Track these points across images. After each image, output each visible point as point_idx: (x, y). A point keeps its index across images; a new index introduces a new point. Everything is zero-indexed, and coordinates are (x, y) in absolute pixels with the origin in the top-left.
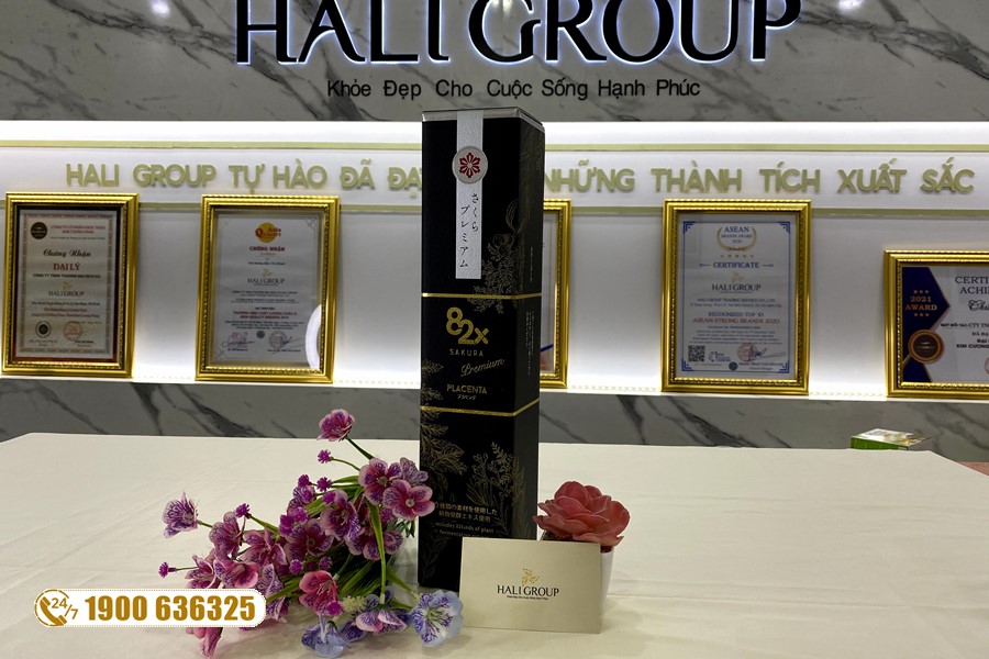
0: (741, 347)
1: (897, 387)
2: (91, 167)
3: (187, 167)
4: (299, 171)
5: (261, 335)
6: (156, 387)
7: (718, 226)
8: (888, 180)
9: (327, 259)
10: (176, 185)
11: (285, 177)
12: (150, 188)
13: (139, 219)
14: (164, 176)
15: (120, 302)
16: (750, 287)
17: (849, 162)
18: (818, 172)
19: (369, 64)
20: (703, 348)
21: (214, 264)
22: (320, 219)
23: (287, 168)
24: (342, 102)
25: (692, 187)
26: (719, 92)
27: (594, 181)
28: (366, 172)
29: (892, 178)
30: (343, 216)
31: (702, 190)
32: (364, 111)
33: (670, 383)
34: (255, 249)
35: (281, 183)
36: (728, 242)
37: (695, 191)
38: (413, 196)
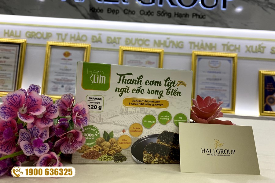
1: (262, 112)
2: (12, 31)
3: (43, 33)
4: (79, 36)
5: (63, 86)
7: (209, 60)
10: (39, 38)
11: (74, 38)
12: (30, 39)
13: (26, 48)
14: (35, 35)
15: (18, 74)
16: (218, 79)
17: (249, 43)
18: (239, 46)
23: (75, 35)
24: (94, 14)
26: (212, 18)
27: (171, 44)
28: (100, 38)
29: (262, 49)
30: (92, 50)
34: (63, 59)
36: (212, 65)
37: (202, 49)
38: (114, 46)
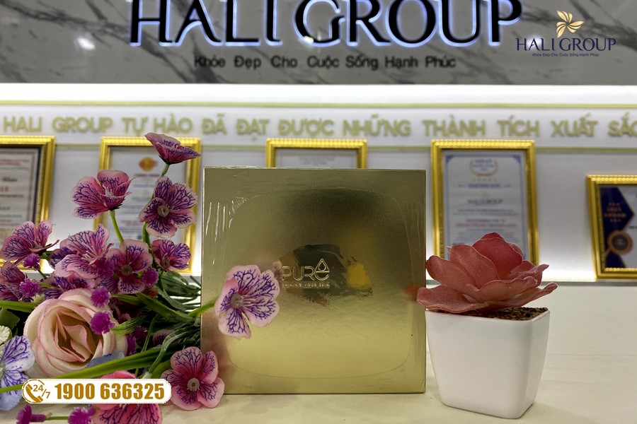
1: (602, 272)
2: (22, 119)
3: (92, 119)
4: (172, 122)
7: (471, 159)
8: (585, 128)
10: (83, 131)
11: (162, 126)
12: (64, 134)
13: (55, 156)
14: (74, 125)
16: (495, 202)
17: (559, 116)
18: (537, 123)
23: (164, 120)
24: (204, 70)
25: (451, 132)
26: (470, 65)
27: (382, 129)
28: (221, 122)
29: (588, 127)
30: (203, 152)
31: (458, 135)
32: (220, 77)
34: (140, 175)
35: (159, 130)
36: (478, 170)
37: (453, 135)
38: (254, 139)
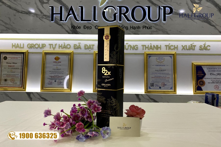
0: (162, 83)
1: (195, 92)
2: (18, 44)
3: (39, 44)
4: (65, 45)
5: (55, 81)
6: (32, 93)
7: (156, 57)
8: (192, 47)
9: (70, 64)
10: (37, 48)
11: (61, 46)
12: (31, 49)
13: (28, 56)
14: (34, 46)
15: (24, 74)
16: (163, 70)
17: (184, 44)
18: (177, 46)
19: (80, 22)
20: (154, 83)
21: (45, 65)
22: (69, 55)
23: (62, 44)
24: (74, 30)
25: (150, 49)
26: (156, 29)
27: (129, 47)
28: (79, 45)
29: (193, 47)
30: (74, 55)
31: (153, 50)
32: (79, 32)
33: (146, 91)
34: (54, 62)
35: (60, 48)
36: (158, 61)
37: (151, 50)
38: (90, 51)
